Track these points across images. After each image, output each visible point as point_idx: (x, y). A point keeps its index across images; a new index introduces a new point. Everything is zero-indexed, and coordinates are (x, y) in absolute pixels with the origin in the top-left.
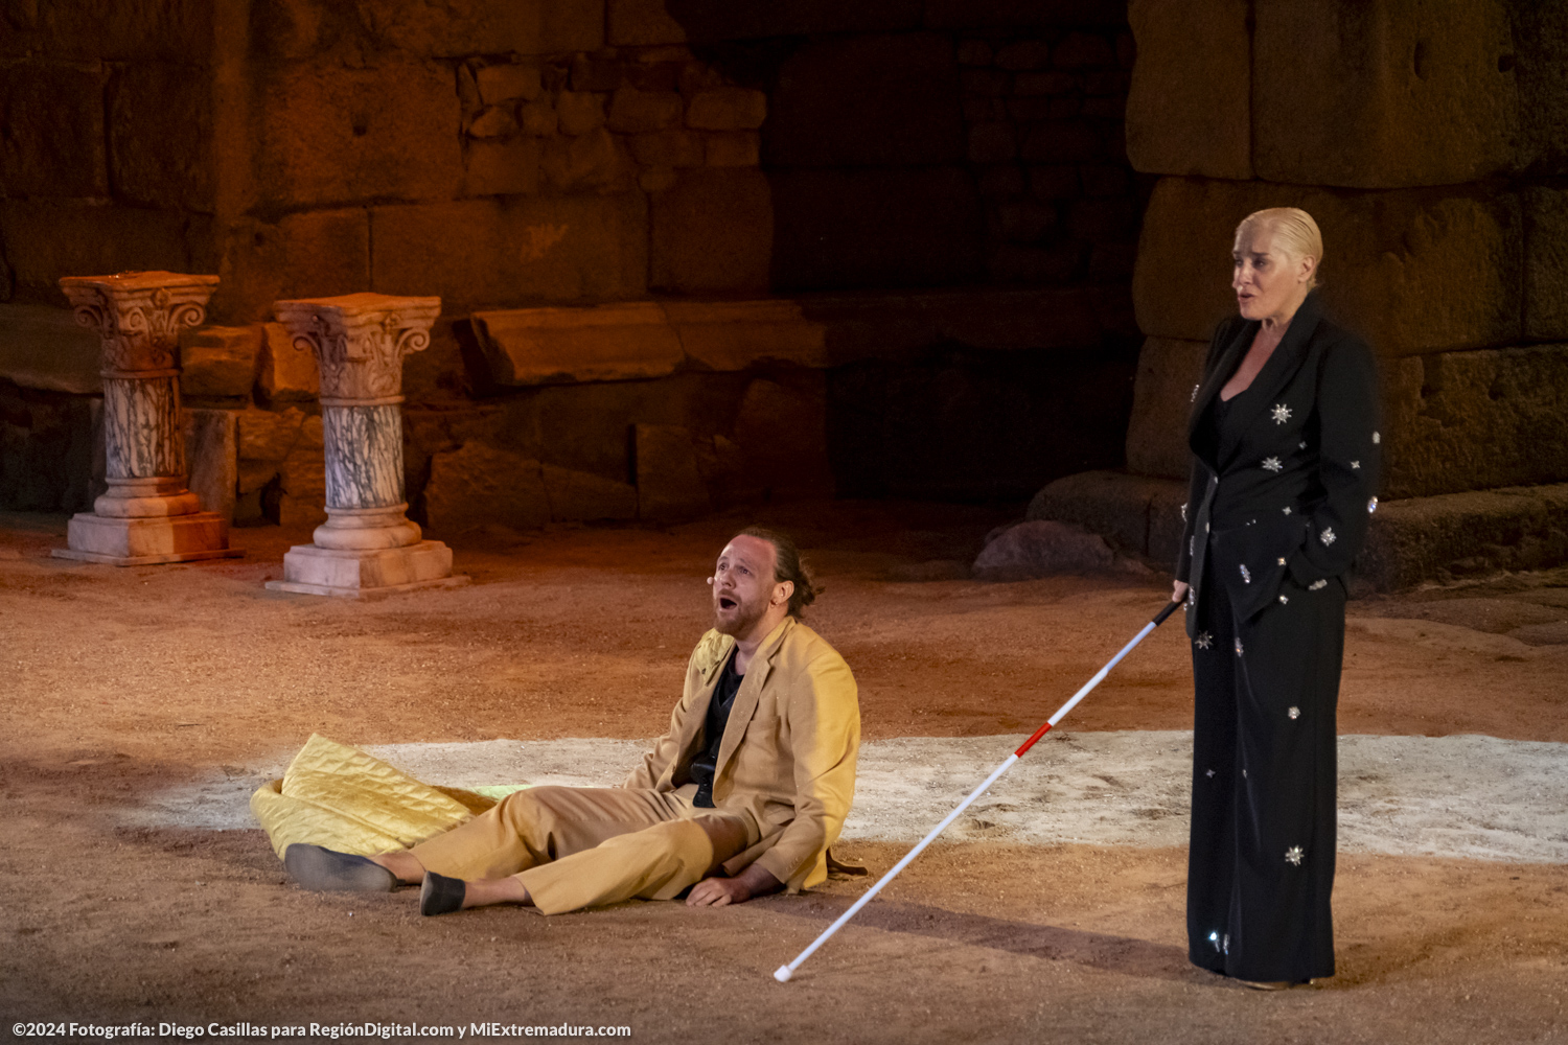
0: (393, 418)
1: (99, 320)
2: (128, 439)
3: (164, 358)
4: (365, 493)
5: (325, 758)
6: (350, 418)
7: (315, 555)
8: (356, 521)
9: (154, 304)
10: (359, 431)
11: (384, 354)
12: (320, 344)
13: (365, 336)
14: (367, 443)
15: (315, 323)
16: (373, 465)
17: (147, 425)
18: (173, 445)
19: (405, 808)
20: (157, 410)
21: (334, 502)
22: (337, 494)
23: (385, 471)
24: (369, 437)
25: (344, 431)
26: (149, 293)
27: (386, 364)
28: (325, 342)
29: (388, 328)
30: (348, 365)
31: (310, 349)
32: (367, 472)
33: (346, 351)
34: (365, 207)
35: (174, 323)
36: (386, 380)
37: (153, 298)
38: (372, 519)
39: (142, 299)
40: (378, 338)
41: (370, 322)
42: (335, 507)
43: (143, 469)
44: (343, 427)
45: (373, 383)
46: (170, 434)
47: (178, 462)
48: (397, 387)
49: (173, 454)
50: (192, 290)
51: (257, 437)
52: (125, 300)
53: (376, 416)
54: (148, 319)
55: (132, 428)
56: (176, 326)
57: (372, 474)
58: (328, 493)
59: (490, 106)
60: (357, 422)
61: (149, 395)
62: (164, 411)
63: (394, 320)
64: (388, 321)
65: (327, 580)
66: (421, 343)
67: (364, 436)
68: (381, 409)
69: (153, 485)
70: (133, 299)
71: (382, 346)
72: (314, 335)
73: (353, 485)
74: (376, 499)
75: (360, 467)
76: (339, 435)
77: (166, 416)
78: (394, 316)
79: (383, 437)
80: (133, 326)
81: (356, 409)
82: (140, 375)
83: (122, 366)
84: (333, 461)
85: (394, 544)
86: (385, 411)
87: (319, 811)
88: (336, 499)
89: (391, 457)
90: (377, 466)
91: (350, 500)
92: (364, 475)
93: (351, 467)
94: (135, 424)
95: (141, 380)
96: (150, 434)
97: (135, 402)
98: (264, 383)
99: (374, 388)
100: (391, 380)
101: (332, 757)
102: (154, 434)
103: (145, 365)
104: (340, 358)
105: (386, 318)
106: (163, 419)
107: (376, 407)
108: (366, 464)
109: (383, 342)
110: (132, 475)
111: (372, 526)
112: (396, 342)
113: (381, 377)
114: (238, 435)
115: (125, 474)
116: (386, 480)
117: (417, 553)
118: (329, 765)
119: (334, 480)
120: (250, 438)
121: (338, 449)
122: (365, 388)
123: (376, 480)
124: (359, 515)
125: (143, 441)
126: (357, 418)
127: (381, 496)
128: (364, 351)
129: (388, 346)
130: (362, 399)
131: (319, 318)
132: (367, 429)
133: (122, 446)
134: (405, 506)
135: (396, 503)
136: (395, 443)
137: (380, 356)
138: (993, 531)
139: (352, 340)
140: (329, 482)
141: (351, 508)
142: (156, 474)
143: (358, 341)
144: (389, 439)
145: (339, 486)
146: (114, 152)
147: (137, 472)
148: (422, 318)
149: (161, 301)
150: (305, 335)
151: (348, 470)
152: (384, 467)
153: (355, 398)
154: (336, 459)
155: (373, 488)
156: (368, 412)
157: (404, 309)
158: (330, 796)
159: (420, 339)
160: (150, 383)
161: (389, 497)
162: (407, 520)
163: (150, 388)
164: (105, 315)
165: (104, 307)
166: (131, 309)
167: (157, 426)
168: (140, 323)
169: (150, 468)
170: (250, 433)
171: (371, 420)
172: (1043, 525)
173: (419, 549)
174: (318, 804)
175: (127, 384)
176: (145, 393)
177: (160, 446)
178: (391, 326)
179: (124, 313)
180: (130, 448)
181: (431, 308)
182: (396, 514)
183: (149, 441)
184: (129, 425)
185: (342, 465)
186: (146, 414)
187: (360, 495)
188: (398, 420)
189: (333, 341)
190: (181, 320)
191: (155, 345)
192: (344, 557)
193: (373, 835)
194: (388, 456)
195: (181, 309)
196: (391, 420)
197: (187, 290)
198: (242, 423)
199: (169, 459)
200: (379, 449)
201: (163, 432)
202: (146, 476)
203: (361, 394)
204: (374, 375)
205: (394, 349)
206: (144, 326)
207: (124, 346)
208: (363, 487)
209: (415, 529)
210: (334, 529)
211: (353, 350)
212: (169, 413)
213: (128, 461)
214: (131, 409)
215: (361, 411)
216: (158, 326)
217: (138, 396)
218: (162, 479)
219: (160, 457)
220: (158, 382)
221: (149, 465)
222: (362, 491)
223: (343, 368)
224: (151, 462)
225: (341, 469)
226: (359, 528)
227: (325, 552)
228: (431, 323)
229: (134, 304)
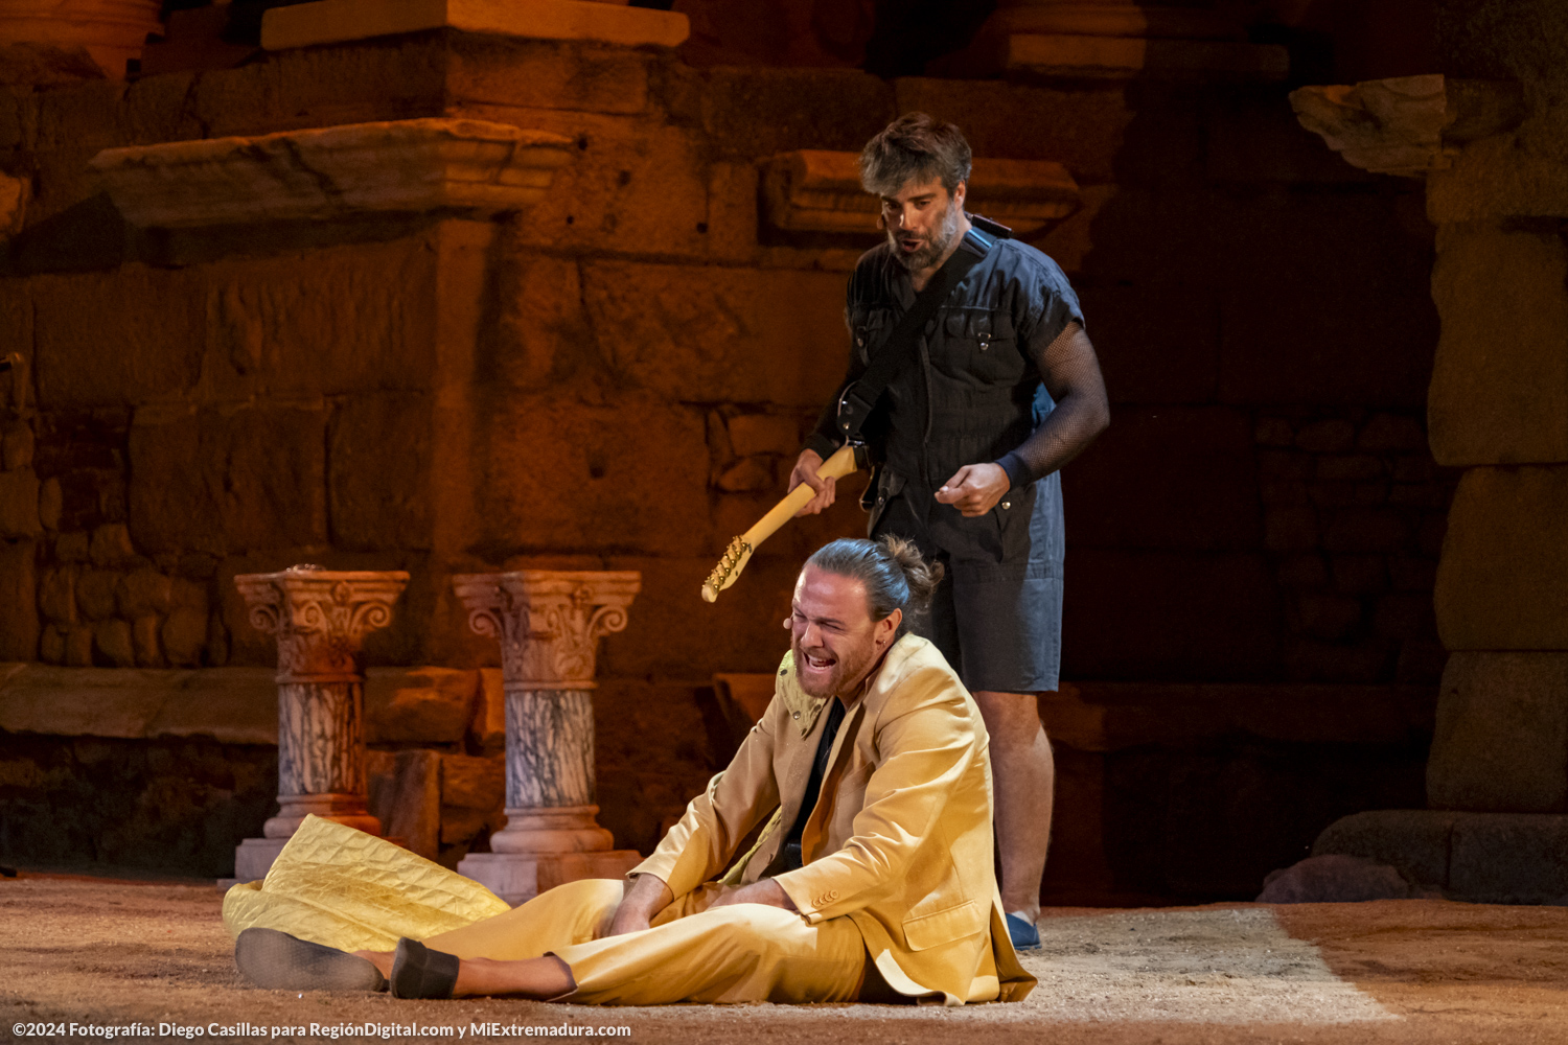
0: (583, 705)
1: (274, 617)
2: (301, 749)
3: (344, 662)
4: (548, 789)
5: (316, 846)
6: (533, 704)
7: (490, 861)
8: (536, 822)
9: (334, 599)
10: (543, 718)
11: (573, 632)
12: (502, 621)
13: (550, 607)
14: (551, 732)
15: (497, 595)
16: (557, 758)
17: (322, 735)
18: (352, 760)
19: (411, 904)
20: (335, 718)
21: (514, 802)
22: (517, 791)
23: (571, 765)
24: (554, 726)
25: (526, 719)
26: (327, 587)
27: (576, 644)
28: (508, 618)
29: (579, 601)
30: (532, 643)
31: (492, 628)
32: (551, 765)
33: (528, 622)
34: (600, 556)
35: (356, 624)
36: (575, 661)
37: (332, 592)
38: (556, 819)
39: (320, 592)
40: (567, 613)
41: (557, 592)
42: (514, 806)
43: (317, 785)
44: (525, 714)
45: (560, 664)
46: (349, 746)
47: (357, 779)
48: (589, 671)
49: (351, 769)
50: (378, 586)
51: (464, 781)
52: (301, 590)
53: (562, 702)
54: (326, 616)
55: (306, 739)
56: (360, 628)
57: (556, 768)
58: (509, 791)
59: (741, 458)
60: (541, 708)
61: (326, 701)
62: (342, 721)
63: (585, 592)
64: (578, 593)
65: (502, 888)
66: (617, 623)
67: (549, 725)
68: (568, 695)
69: (326, 802)
70: (311, 591)
71: (572, 623)
72: (496, 611)
73: (535, 781)
74: (560, 797)
75: (543, 760)
76: (520, 724)
77: (345, 726)
78: (585, 587)
79: (571, 725)
80: (309, 621)
81: (540, 693)
82: (317, 679)
83: (298, 669)
84: (514, 754)
85: (580, 848)
86: (573, 696)
87: (298, 906)
88: (516, 797)
89: (579, 750)
90: (562, 759)
91: (531, 797)
92: (547, 769)
93: (532, 759)
94: (309, 733)
95: (317, 684)
96: (325, 746)
97: (310, 710)
98: (476, 728)
99: (561, 670)
100: (581, 662)
101: (324, 841)
102: (330, 745)
103: (323, 667)
104: (524, 635)
105: (576, 589)
106: (341, 728)
107: (563, 691)
108: (550, 756)
109: (573, 617)
110: (304, 791)
111: (555, 827)
112: (588, 620)
113: (569, 657)
114: (441, 776)
115: (296, 789)
116: (572, 775)
117: (606, 860)
118: (322, 853)
119: (515, 776)
120: (455, 782)
121: (519, 740)
122: (551, 669)
123: (561, 773)
124: (540, 815)
125: (318, 752)
126: (542, 703)
127: (566, 794)
128: (550, 625)
129: (578, 623)
130: (547, 682)
131: (502, 589)
132: (552, 717)
133: (294, 757)
134: (594, 809)
135: (584, 803)
136: (584, 734)
137: (569, 633)
138: (1273, 873)
139: (535, 611)
140: (510, 779)
141: (531, 806)
142: (331, 790)
143: (542, 612)
144: (577, 729)
145: (519, 781)
146: (334, 494)
147: (310, 788)
148: (619, 593)
149: (342, 596)
150: (485, 611)
151: (529, 763)
152: (570, 760)
153: (540, 681)
154: (517, 751)
155: (558, 783)
156: (554, 697)
157: (598, 582)
158: (315, 889)
159: (615, 618)
160: (329, 689)
161: (575, 796)
162: (596, 825)
163: (327, 694)
164: (282, 612)
165: (280, 603)
166: (305, 602)
167: (334, 737)
168: (317, 620)
169: (324, 784)
170: (455, 776)
171: (557, 707)
172: (1329, 859)
173: (608, 856)
174: (298, 898)
175: (301, 689)
176: (322, 700)
177: (336, 760)
178: (582, 599)
179: (298, 606)
180: (302, 761)
181: (629, 582)
182: (584, 816)
183: (324, 753)
184: (303, 735)
185: (523, 758)
186: (321, 723)
187: (542, 792)
188: (589, 709)
189: (516, 616)
190: (365, 619)
191: (335, 646)
192: (521, 860)
193: (368, 936)
194: (576, 748)
195: (365, 608)
196: (580, 708)
197: (371, 586)
198: (446, 764)
199: (347, 776)
200: (566, 740)
201: (341, 744)
202: (319, 792)
203: (546, 675)
204: (560, 656)
205: (586, 629)
206: (323, 624)
207: (299, 647)
208: (546, 782)
209: (605, 836)
210: (513, 831)
211: (537, 623)
212: (349, 724)
213: (300, 775)
214: (306, 718)
215: (546, 695)
216: (338, 624)
217: (314, 702)
218: (336, 795)
219: (336, 773)
220: (336, 689)
221: (323, 781)
222: (544, 787)
223: (527, 647)
224: (326, 777)
225: (522, 764)
226: (540, 829)
227: (502, 857)
228: (629, 600)
229: (312, 598)
